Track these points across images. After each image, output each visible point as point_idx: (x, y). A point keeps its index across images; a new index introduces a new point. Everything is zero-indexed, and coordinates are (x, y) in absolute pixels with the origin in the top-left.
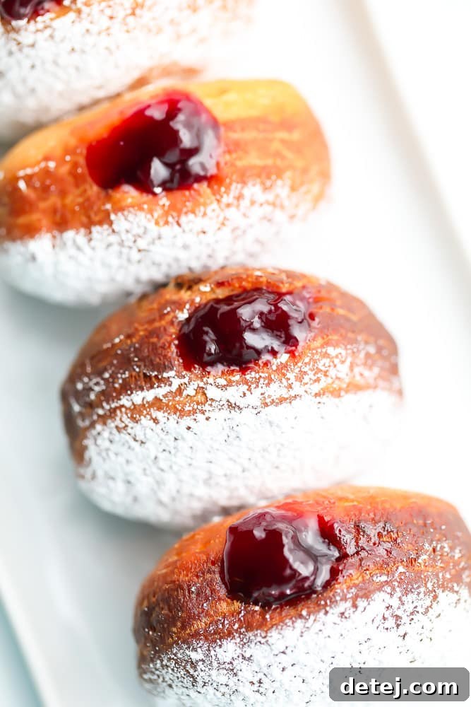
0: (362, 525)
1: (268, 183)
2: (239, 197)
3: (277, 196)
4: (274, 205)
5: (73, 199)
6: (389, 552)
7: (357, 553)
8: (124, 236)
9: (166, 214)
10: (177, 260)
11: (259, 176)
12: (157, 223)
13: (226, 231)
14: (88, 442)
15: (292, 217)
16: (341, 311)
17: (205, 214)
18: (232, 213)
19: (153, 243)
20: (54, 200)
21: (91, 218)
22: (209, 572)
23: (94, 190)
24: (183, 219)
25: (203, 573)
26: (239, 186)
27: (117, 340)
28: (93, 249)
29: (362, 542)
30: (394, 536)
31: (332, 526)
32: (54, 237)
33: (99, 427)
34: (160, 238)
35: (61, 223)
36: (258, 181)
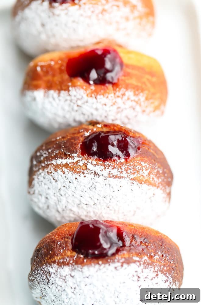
0: (135, 236)
1: (137, 93)
2: (124, 95)
3: (139, 100)
4: (137, 102)
5: (57, 79)
6: (143, 250)
7: (130, 246)
8: (73, 98)
9: (92, 93)
10: (92, 114)
11: (134, 88)
12: (87, 96)
13: (115, 107)
14: (35, 177)
15: (144, 111)
16: (152, 151)
17: (107, 97)
18: (119, 100)
19: (84, 103)
20: (49, 77)
21: (62, 87)
22: (67, 238)
23: (66, 76)
24: (98, 97)
25: (65, 238)
26: (125, 90)
27: (58, 138)
28: (60, 100)
29: (133, 243)
30: (147, 244)
31: (122, 233)
32: (45, 92)
33: (41, 171)
34: (87, 102)
35: (49, 86)
36: (133, 90)
